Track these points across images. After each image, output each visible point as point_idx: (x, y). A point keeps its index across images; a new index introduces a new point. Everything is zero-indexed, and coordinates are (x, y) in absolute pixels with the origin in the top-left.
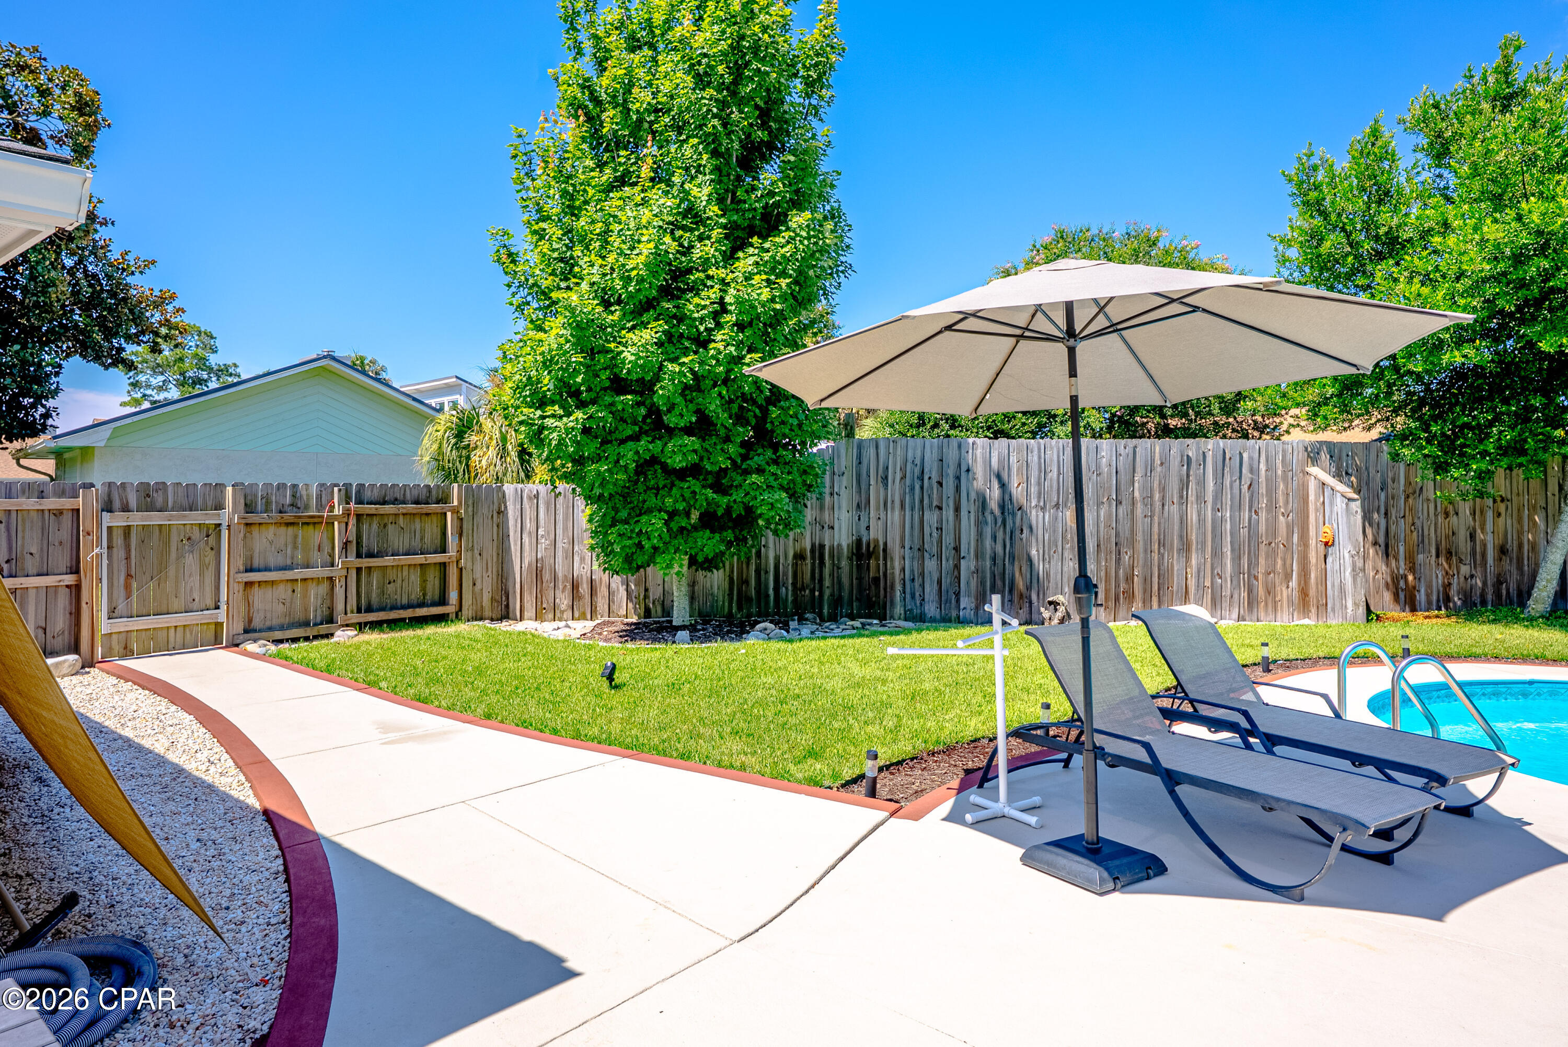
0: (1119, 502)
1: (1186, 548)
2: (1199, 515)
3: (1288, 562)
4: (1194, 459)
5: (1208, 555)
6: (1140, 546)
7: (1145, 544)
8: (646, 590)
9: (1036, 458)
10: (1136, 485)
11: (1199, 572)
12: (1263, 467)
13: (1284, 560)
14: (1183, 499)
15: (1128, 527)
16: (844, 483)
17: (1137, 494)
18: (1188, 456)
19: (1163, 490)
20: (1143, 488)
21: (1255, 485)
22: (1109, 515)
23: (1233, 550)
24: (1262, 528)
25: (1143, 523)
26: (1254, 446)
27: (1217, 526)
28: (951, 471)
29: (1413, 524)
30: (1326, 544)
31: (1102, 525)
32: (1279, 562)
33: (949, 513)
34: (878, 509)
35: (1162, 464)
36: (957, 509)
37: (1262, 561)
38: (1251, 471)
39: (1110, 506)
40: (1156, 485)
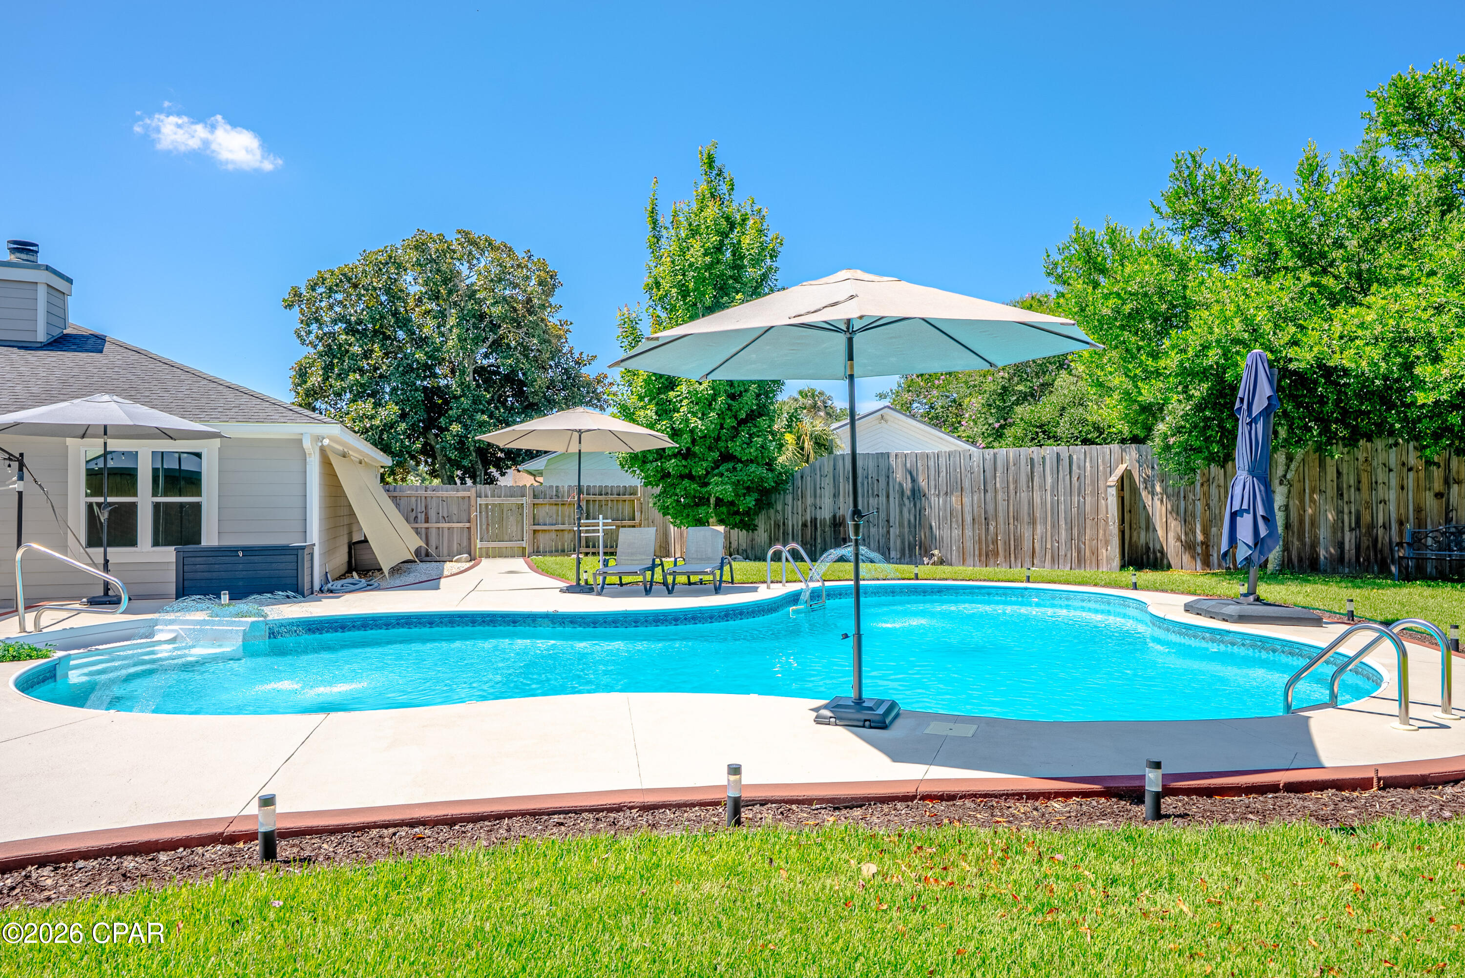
1: (1033, 522)
2: (1041, 499)
4: (1036, 460)
5: (1049, 528)
6: (1001, 520)
7: (1004, 519)
9: (933, 464)
10: (998, 479)
11: (1042, 538)
13: (1105, 531)
14: (1030, 489)
15: (993, 506)
16: (827, 481)
17: (998, 485)
18: (1032, 458)
19: (1016, 482)
20: (1002, 482)
21: (1082, 478)
22: (979, 500)
23: (1066, 524)
24: (1088, 508)
25: (1002, 505)
26: (1080, 450)
27: (1055, 505)
28: (883, 473)
29: (1208, 505)
31: (975, 506)
32: (1101, 532)
33: (883, 499)
34: (844, 497)
35: (1014, 465)
36: (888, 497)
37: (1088, 531)
38: (1079, 468)
39: (980, 493)
40: (1011, 479)
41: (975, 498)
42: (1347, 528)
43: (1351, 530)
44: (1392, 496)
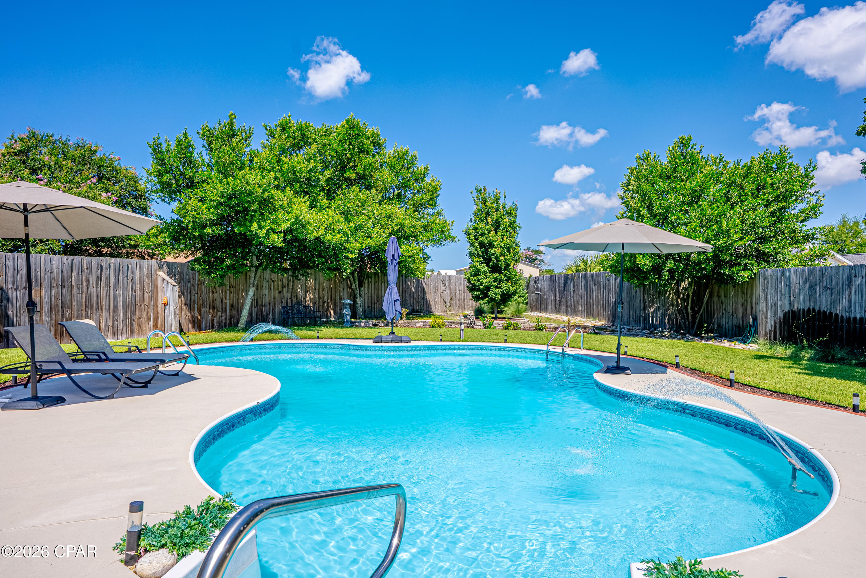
0: (63, 287)
1: (100, 308)
2: (107, 293)
3: (149, 313)
4: (104, 267)
5: (111, 312)
6: (75, 308)
7: (78, 306)
10: (73, 278)
11: (106, 319)
12: (138, 272)
13: (147, 312)
14: (98, 285)
15: (68, 298)
17: (73, 283)
18: (101, 265)
19: (88, 281)
20: (77, 280)
21: (134, 280)
22: (57, 293)
23: (123, 309)
24: (137, 299)
25: (77, 297)
26: (134, 262)
27: (116, 298)
29: (201, 296)
30: (165, 304)
31: (53, 298)
32: (145, 313)
35: (87, 268)
37: (137, 313)
38: (133, 273)
39: (58, 288)
40: (84, 278)
41: (53, 292)
42: (253, 307)
43: (255, 307)
44: (267, 293)
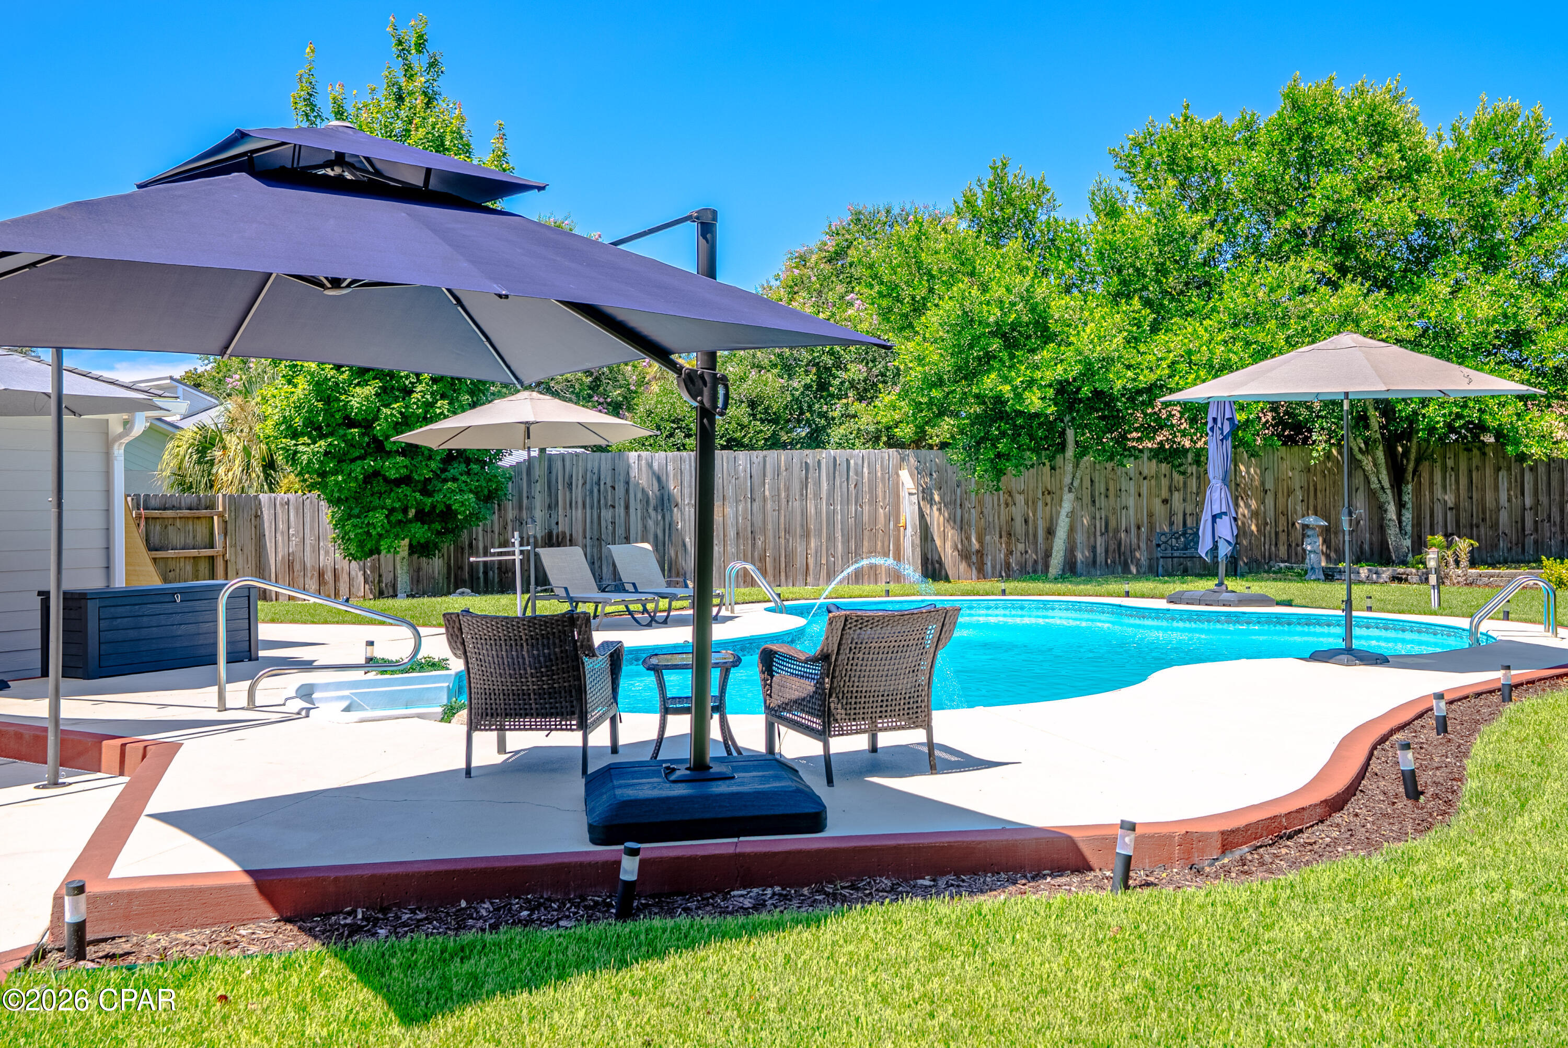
0: (753, 500)
1: (806, 535)
2: (816, 509)
3: (886, 543)
4: (811, 465)
5: (824, 540)
6: (770, 534)
7: (774, 532)
8: (380, 576)
9: (688, 467)
10: (767, 486)
11: (816, 552)
12: (866, 470)
13: (883, 542)
14: (804, 497)
15: (761, 517)
16: (538, 489)
17: (767, 493)
18: (806, 463)
19: (787, 489)
20: (772, 489)
21: (860, 485)
22: (745, 509)
23: (842, 536)
24: (866, 518)
25: (772, 516)
26: (858, 454)
27: (831, 515)
28: (622, 478)
29: (982, 513)
30: (904, 528)
31: (740, 518)
32: (879, 544)
33: (621, 510)
34: (565, 508)
35: (786, 470)
36: (627, 507)
37: (866, 543)
38: (857, 474)
39: (746, 503)
40: (782, 486)
41: (740, 508)
42: (1098, 533)
43: (1102, 534)
44: (1131, 502)
